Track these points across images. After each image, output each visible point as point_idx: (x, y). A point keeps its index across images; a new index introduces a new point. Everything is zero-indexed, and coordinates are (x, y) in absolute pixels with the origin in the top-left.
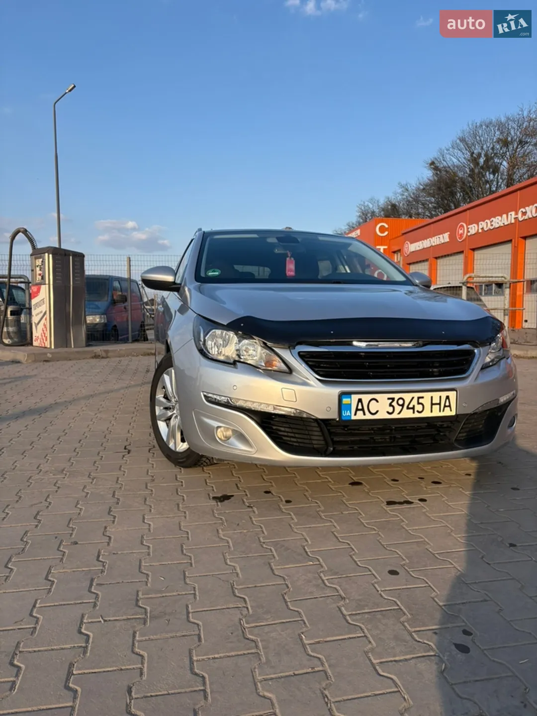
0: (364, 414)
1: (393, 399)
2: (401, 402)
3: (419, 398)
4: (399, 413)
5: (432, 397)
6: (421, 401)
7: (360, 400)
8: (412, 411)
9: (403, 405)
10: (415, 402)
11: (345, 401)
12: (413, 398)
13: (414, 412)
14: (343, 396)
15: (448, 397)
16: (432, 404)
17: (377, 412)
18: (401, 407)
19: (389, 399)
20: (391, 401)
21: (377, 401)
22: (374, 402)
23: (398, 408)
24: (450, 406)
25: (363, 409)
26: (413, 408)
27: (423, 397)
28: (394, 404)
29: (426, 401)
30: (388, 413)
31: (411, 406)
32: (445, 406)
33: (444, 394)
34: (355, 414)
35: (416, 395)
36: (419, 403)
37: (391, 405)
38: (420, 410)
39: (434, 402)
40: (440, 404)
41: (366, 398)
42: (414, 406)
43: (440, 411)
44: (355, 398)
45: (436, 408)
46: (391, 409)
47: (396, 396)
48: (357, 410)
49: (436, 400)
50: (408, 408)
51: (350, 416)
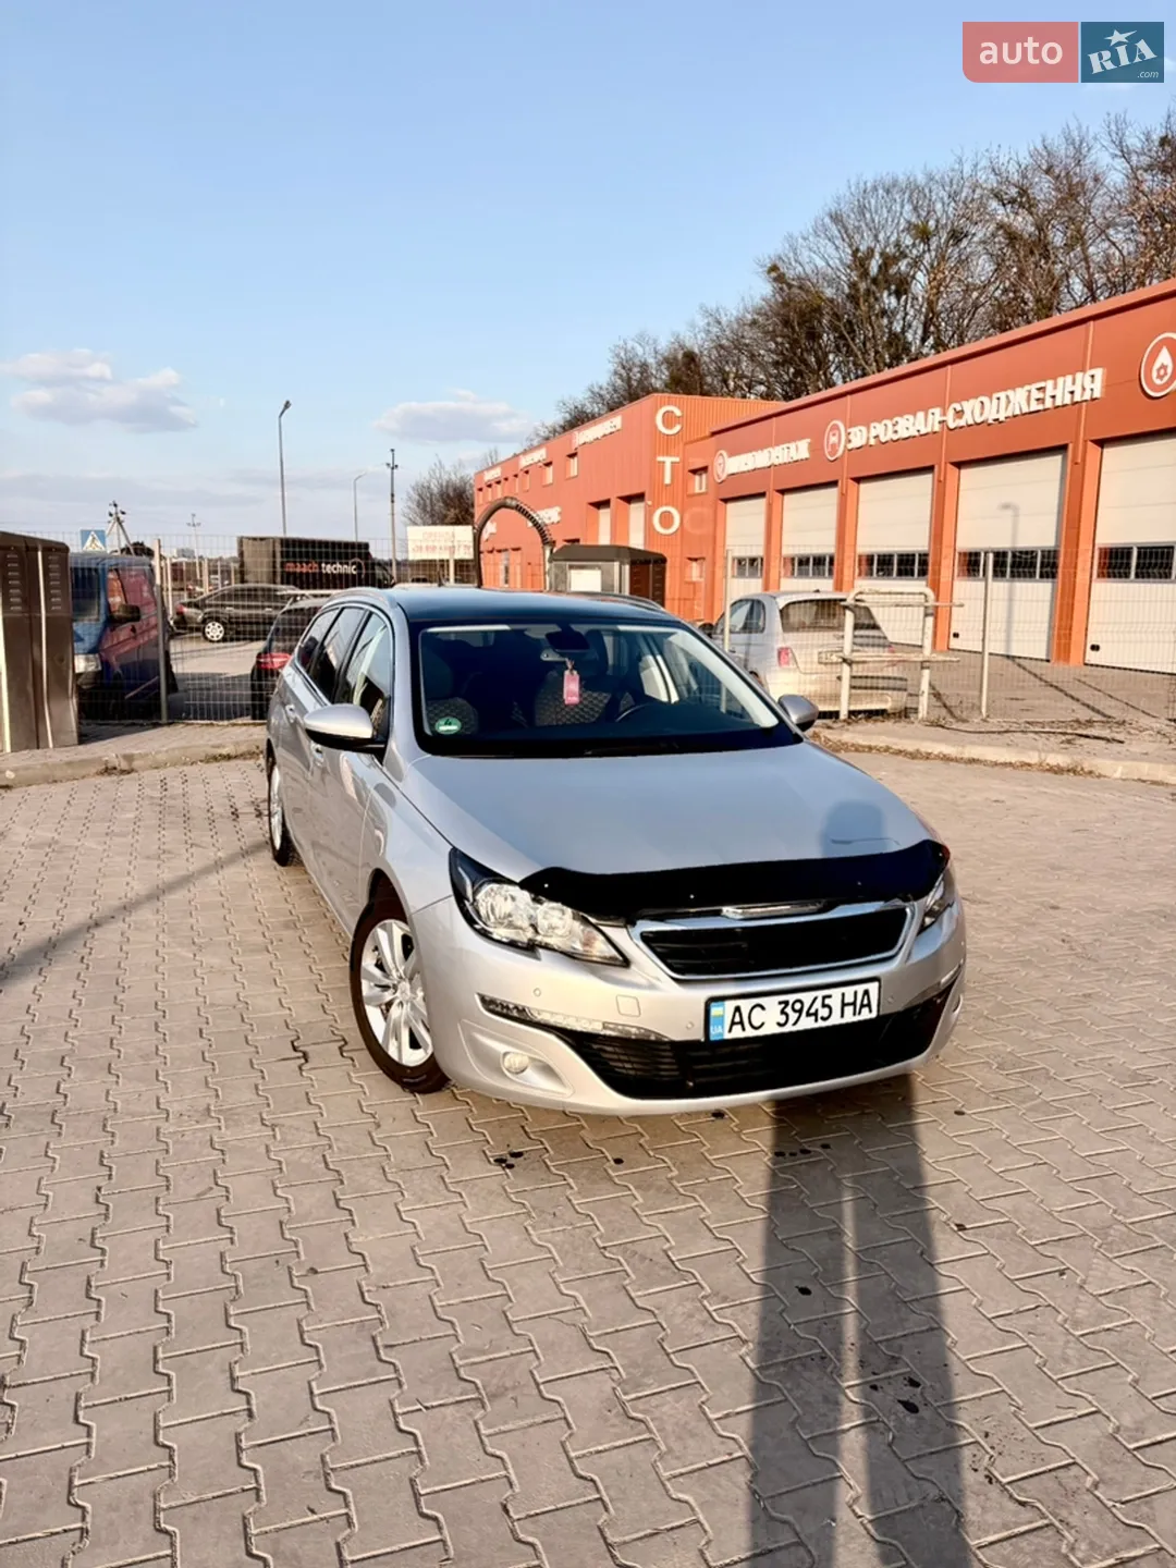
0: (744, 1029)
1: (786, 1003)
2: (798, 1006)
3: (824, 998)
4: (795, 1024)
5: (843, 995)
6: (827, 1001)
7: (738, 1009)
8: (813, 1018)
9: (800, 1011)
10: (818, 1004)
11: (715, 1010)
12: (815, 999)
13: (816, 1020)
14: (713, 1004)
15: (866, 993)
16: (844, 1005)
17: (763, 1024)
18: (797, 1015)
19: (780, 1003)
20: (783, 1006)
21: (763, 1008)
22: (758, 1009)
23: (793, 1016)
24: (869, 1005)
25: (741, 1023)
26: (816, 1014)
27: (829, 996)
28: (789, 1010)
29: (835, 1003)
30: (779, 1024)
31: (813, 1011)
32: (862, 1006)
33: (860, 988)
34: (730, 1030)
35: (820, 994)
36: (824, 1006)
37: (783, 1012)
38: (826, 1015)
39: (846, 1001)
40: (854, 1004)
41: (746, 1005)
42: (817, 1011)
43: (854, 1014)
44: (730, 1005)
45: (849, 1010)
46: (782, 1019)
47: (791, 998)
48: (733, 1023)
49: (850, 999)
50: (808, 1014)
51: (722, 1034)
